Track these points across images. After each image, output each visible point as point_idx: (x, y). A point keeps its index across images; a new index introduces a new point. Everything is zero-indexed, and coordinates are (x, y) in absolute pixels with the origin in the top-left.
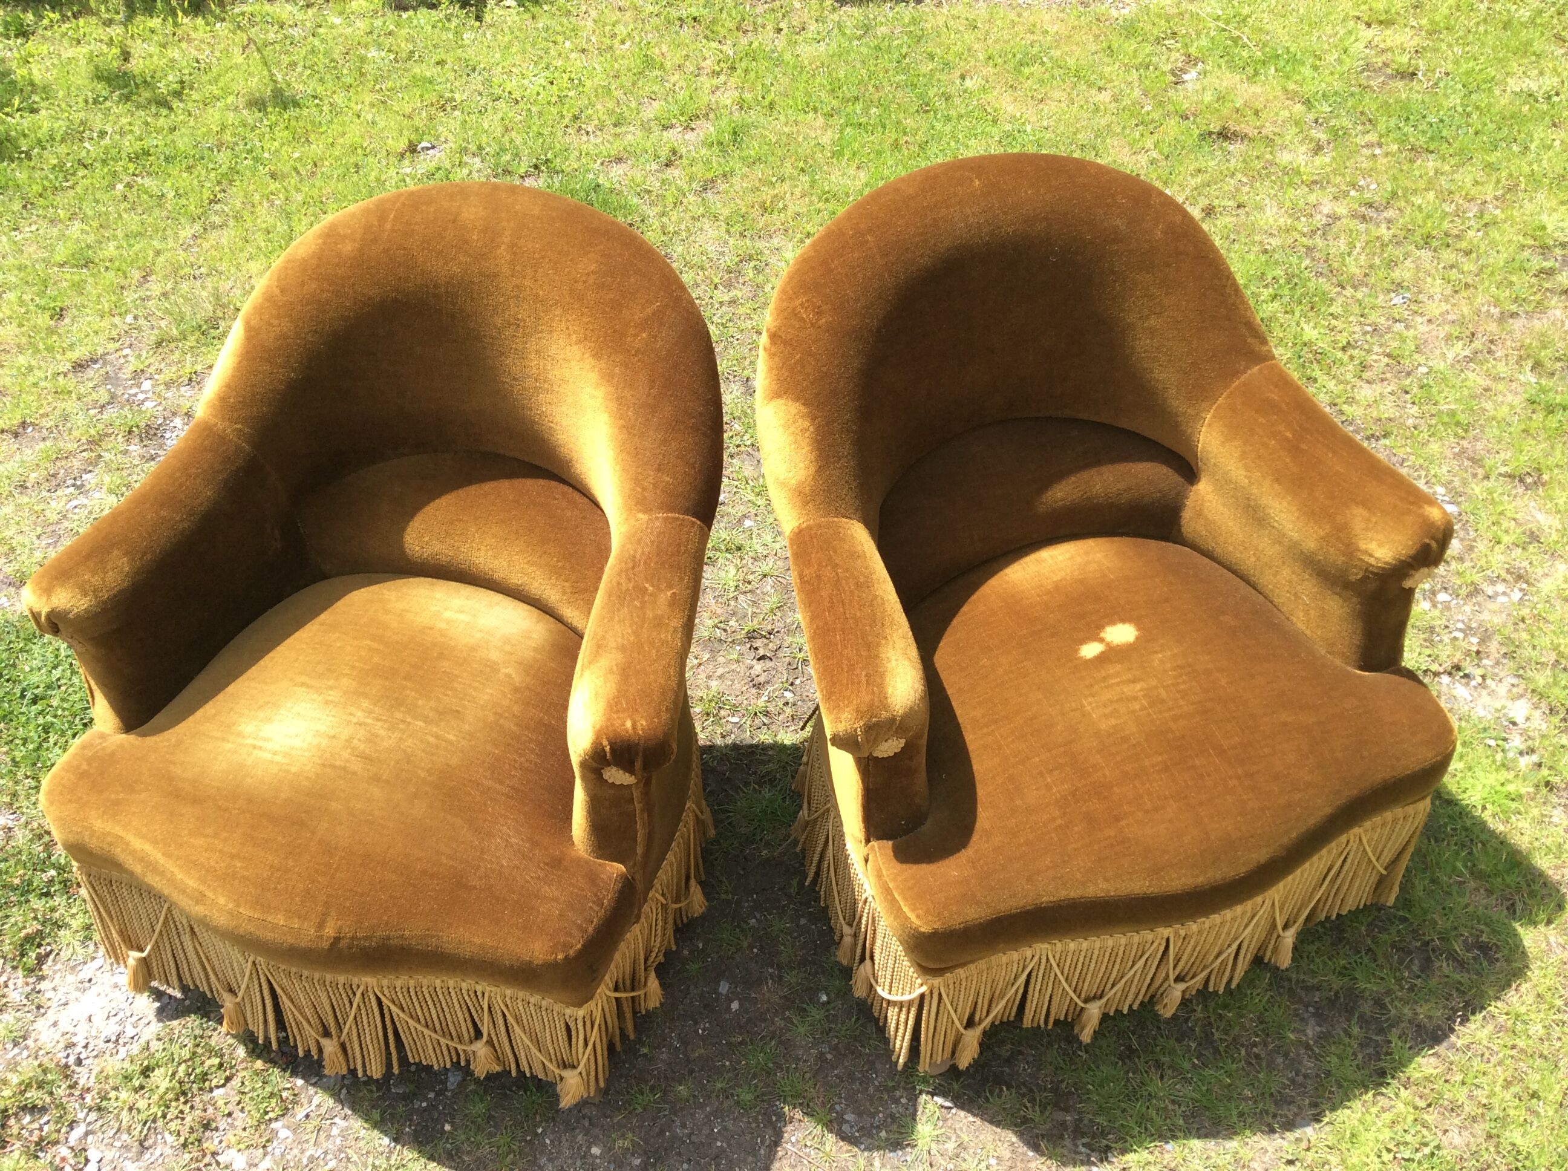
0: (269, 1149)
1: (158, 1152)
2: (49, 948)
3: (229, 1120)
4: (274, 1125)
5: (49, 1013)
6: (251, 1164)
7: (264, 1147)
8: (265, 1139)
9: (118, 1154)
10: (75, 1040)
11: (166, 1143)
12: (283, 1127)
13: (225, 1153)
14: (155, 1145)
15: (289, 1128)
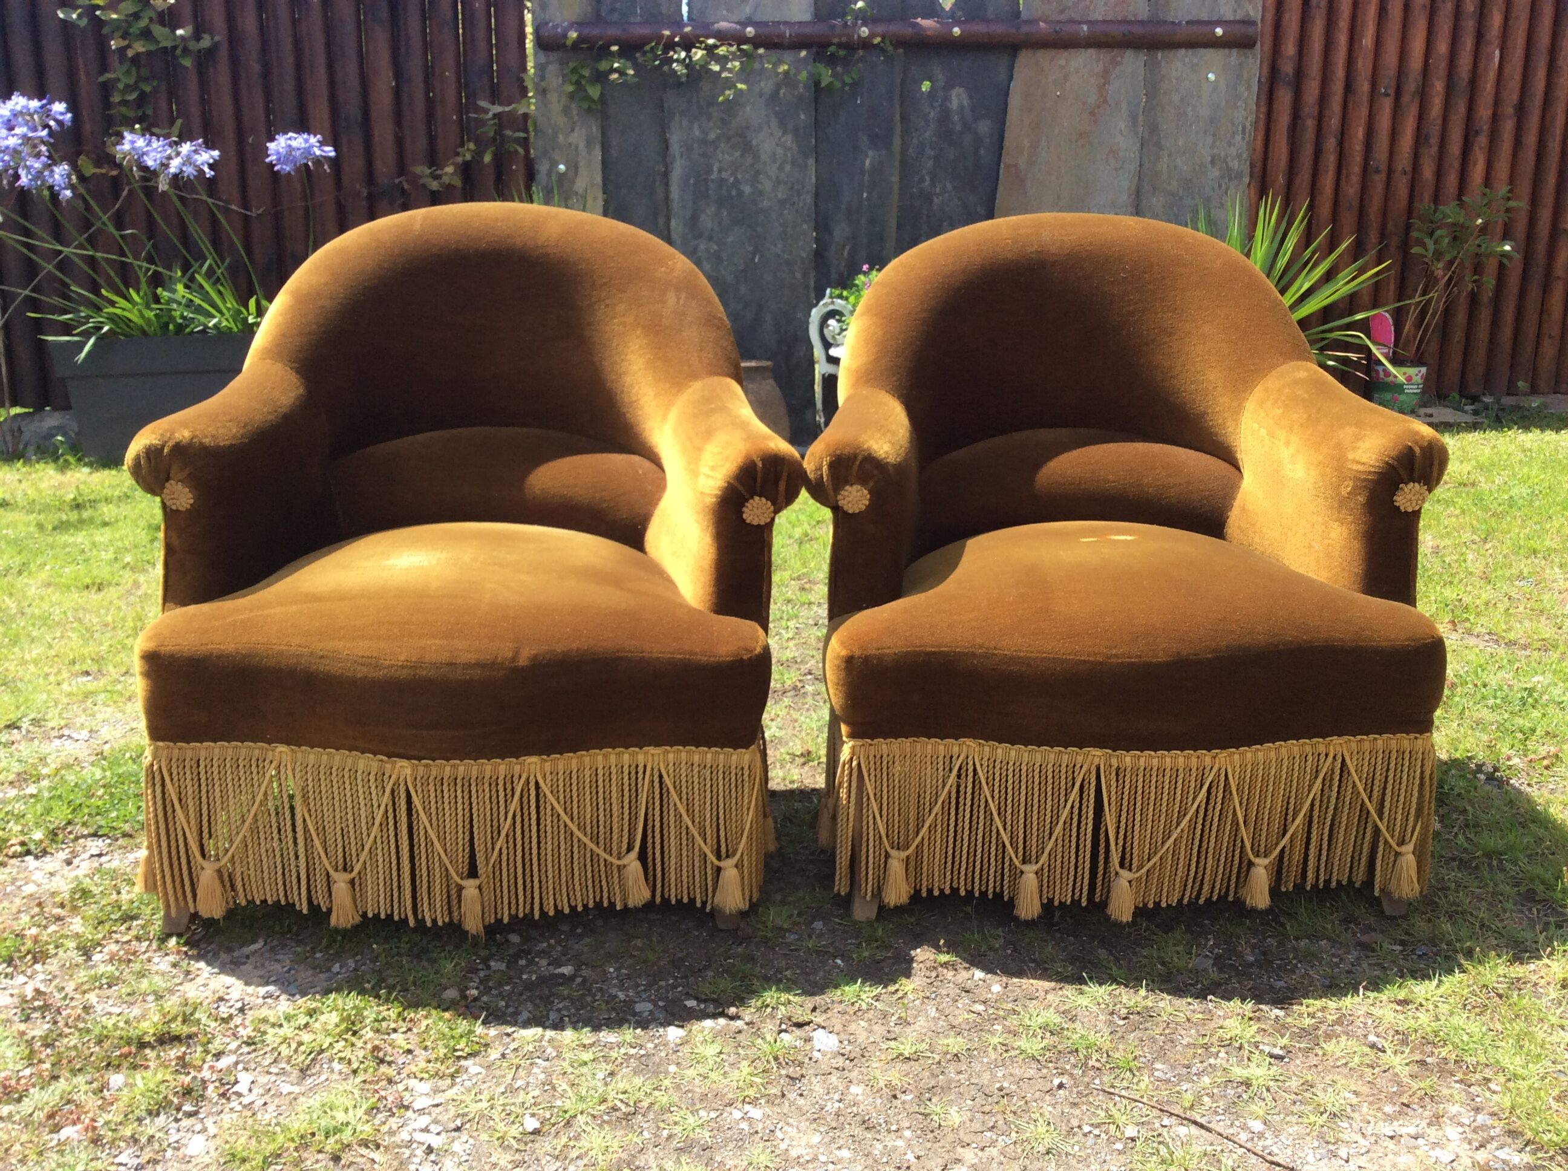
0: (458, 1080)
1: (323, 1078)
3: (410, 1057)
4: (463, 1063)
5: (198, 979)
6: (436, 1091)
7: (452, 1076)
8: (452, 1070)
9: (273, 1078)
10: (227, 997)
11: (332, 1071)
12: (475, 1064)
13: (404, 1082)
14: (319, 1073)
15: (481, 1066)
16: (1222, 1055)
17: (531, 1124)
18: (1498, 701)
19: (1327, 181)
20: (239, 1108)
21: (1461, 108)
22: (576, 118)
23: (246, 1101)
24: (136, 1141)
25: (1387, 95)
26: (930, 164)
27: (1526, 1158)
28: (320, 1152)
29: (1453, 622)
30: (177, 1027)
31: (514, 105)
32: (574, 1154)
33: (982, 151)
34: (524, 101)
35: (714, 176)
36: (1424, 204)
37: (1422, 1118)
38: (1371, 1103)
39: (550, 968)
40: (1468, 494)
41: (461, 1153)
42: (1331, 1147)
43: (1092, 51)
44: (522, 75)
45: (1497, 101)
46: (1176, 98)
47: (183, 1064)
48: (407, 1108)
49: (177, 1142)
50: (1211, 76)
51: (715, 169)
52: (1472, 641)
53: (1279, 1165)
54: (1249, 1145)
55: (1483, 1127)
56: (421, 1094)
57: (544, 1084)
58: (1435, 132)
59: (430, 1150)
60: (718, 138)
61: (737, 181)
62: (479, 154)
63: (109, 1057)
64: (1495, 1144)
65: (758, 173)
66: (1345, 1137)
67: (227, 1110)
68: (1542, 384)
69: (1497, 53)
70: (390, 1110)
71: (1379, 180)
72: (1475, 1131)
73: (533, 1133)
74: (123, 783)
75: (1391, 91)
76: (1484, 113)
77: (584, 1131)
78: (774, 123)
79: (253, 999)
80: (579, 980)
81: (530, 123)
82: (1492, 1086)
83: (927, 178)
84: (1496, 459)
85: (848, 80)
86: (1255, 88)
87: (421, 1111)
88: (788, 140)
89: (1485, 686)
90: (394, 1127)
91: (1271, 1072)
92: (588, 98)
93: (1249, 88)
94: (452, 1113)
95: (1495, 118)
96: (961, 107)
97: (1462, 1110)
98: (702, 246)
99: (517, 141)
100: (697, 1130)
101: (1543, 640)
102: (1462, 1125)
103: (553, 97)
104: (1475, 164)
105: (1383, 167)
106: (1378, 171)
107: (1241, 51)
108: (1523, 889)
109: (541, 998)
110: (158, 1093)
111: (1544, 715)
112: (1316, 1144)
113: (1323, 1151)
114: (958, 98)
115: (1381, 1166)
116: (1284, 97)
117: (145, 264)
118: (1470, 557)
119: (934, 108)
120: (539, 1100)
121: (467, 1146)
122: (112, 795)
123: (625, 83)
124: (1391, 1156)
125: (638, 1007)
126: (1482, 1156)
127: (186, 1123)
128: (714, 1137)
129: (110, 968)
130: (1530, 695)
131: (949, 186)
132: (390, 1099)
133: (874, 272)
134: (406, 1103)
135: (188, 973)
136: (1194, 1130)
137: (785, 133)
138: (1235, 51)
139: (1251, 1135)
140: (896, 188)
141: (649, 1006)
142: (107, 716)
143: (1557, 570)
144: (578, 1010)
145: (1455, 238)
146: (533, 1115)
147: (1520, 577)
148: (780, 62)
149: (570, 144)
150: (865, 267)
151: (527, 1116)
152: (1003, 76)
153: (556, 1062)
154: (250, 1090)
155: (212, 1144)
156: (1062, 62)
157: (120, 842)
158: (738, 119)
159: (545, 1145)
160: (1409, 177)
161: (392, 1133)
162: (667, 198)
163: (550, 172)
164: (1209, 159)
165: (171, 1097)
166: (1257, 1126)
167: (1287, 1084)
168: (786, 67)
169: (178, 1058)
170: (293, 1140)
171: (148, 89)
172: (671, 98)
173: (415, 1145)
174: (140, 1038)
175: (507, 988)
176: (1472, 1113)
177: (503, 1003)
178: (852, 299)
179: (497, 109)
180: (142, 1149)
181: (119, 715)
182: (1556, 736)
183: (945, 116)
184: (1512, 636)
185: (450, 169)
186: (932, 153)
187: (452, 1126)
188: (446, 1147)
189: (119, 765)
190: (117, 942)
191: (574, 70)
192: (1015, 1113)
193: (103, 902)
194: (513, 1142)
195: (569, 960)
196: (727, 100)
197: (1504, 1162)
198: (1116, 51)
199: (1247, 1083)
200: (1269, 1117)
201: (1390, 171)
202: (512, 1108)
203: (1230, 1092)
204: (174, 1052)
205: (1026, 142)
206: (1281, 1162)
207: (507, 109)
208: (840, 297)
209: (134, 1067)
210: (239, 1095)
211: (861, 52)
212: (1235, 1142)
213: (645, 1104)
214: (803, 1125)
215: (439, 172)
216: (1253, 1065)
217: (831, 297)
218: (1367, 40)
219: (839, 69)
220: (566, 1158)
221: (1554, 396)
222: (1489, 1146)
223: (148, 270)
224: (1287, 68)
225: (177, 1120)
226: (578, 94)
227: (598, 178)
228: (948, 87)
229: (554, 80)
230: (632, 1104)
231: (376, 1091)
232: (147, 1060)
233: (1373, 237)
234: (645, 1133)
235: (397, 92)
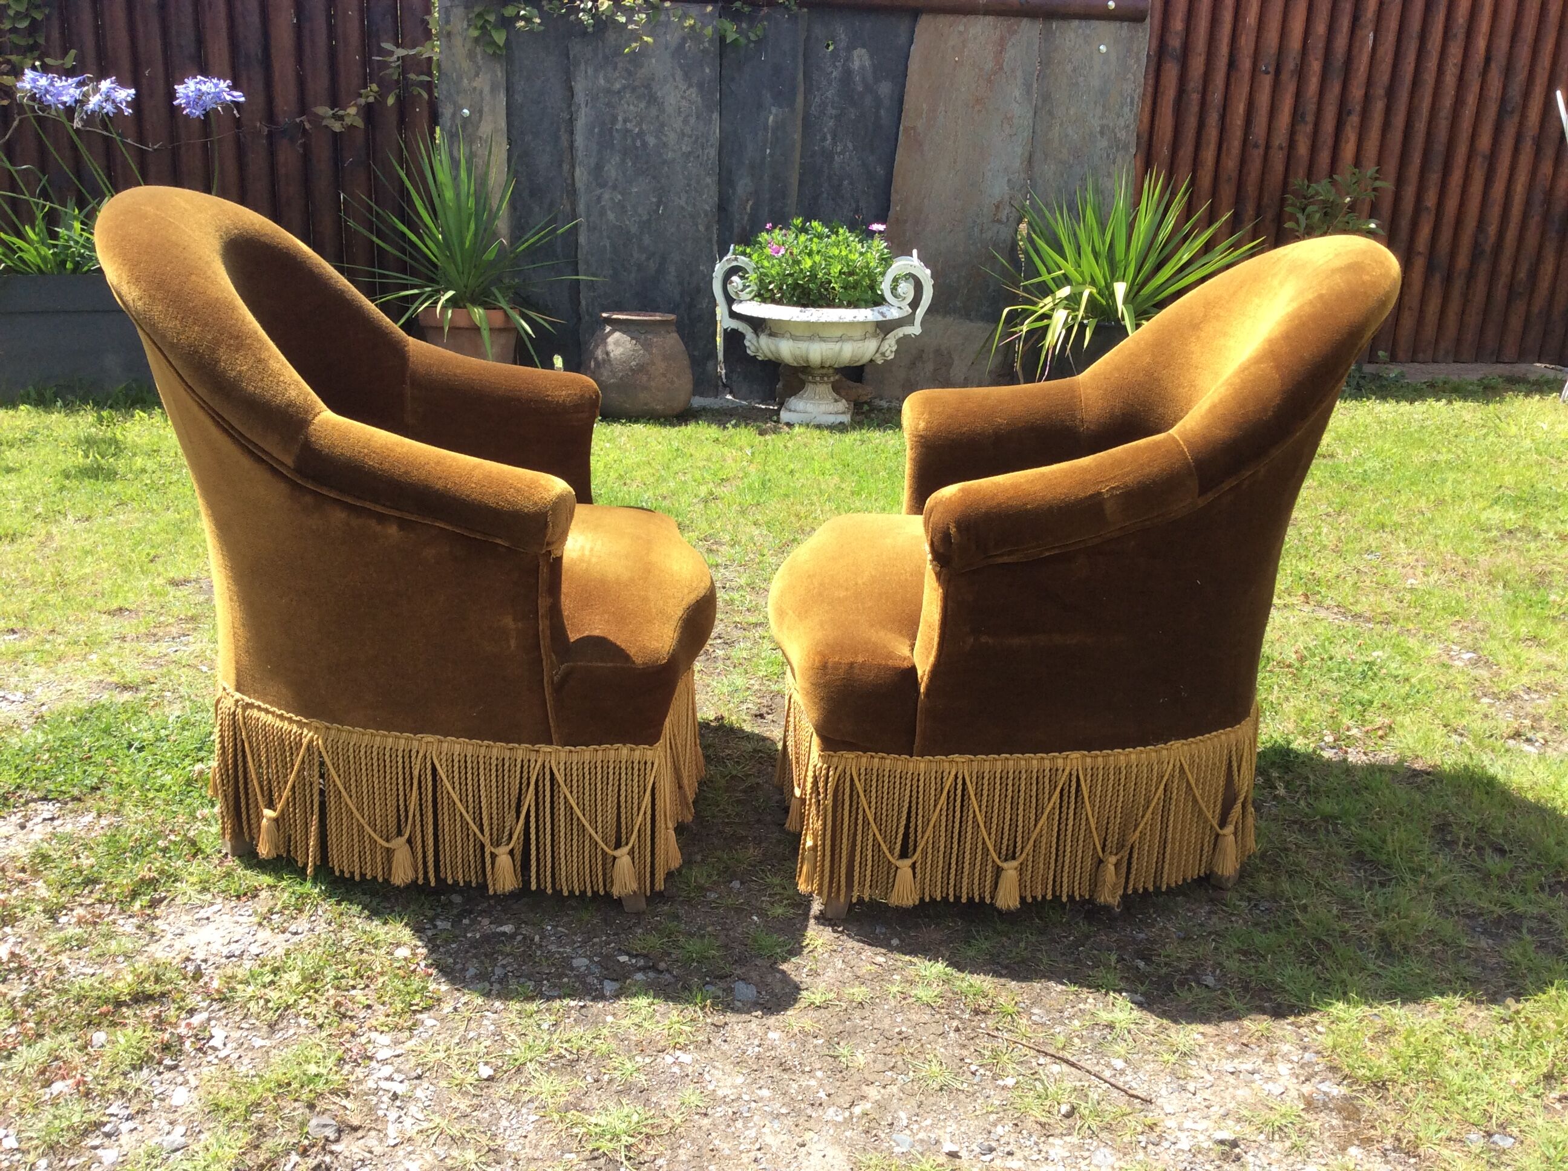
0: (415, 1032)
1: (291, 1032)
2: (163, 894)
3: (369, 1011)
4: (419, 1016)
5: (163, 940)
6: (397, 1042)
7: (410, 1029)
8: (410, 1023)
9: (245, 1033)
10: (192, 957)
11: (299, 1026)
12: (429, 1017)
13: (366, 1035)
14: (287, 1028)
15: (435, 1019)
16: (1090, 1000)
17: (486, 1072)
18: (1342, 674)
19: (1209, 155)
20: (216, 1061)
21: (1335, 89)
22: (481, 62)
23: (222, 1054)
24: (123, 1093)
25: (1267, 73)
26: (831, 123)
27: (1344, 1090)
28: (296, 1100)
29: (1306, 596)
30: (150, 987)
31: (419, 49)
32: (526, 1098)
33: (882, 112)
34: (428, 44)
35: (618, 126)
36: (1298, 181)
37: (1258, 1055)
38: (1216, 1043)
39: (492, 926)
40: (1326, 465)
41: (424, 1099)
42: (1181, 1082)
43: (990, 19)
44: (427, 17)
45: (1369, 83)
46: (1069, 68)
47: (160, 1022)
48: (371, 1058)
49: (162, 1093)
50: (1103, 48)
51: (620, 118)
52: (1322, 614)
53: (1137, 1097)
54: (1112, 1080)
55: (1310, 1064)
56: (382, 1044)
57: (493, 1034)
58: (1311, 107)
59: (395, 1096)
60: (624, 88)
61: (640, 134)
62: (382, 96)
63: (89, 1016)
64: (1318, 1078)
65: (663, 125)
66: (1193, 1073)
67: (204, 1063)
68: (1401, 355)
69: (1371, 35)
70: (355, 1061)
71: (1257, 154)
72: (1302, 1067)
73: (486, 1080)
74: (66, 747)
75: (1271, 69)
76: (1357, 92)
77: (534, 1077)
78: (679, 74)
79: (217, 958)
80: (519, 938)
81: (434, 66)
82: (1319, 1028)
83: (829, 137)
84: (1354, 431)
85: (753, 37)
86: (1144, 61)
87: (384, 1062)
88: (693, 93)
89: (1331, 659)
90: (361, 1076)
91: (1132, 1016)
92: (494, 43)
93: (1138, 60)
94: (413, 1062)
95: (1367, 98)
96: (862, 68)
97: (1292, 1049)
98: (606, 196)
99: (421, 84)
100: (635, 1074)
101: (1386, 613)
102: (1292, 1062)
103: (458, 41)
104: (1347, 142)
105: (1262, 142)
106: (1256, 146)
107: (1131, 24)
108: (1353, 851)
109: (486, 955)
110: (139, 1049)
111: (1381, 688)
112: (1169, 1079)
113: (1174, 1086)
114: (860, 59)
115: (1223, 1098)
116: (1171, 71)
117: (41, 201)
118: (1325, 530)
119: (836, 67)
120: (491, 1050)
121: (428, 1092)
122: (57, 758)
123: (531, 31)
124: (1231, 1089)
125: (576, 963)
126: (1307, 1089)
127: (167, 1075)
128: (650, 1080)
129: (79, 931)
130: (1370, 669)
131: (850, 145)
132: (355, 1051)
133: (777, 231)
134: (369, 1054)
135: (153, 934)
136: (1065, 1068)
137: (690, 86)
138: (1125, 24)
139: (1113, 1072)
140: (798, 146)
141: (586, 961)
142: (40, 677)
143: (1402, 545)
144: (520, 966)
145: (1326, 214)
146: (486, 1063)
147: (1369, 551)
148: (685, 16)
149: (475, 89)
150: (768, 226)
151: (481, 1064)
152: (903, 40)
153: (504, 1014)
154: (225, 1045)
155: (194, 1095)
156: (961, 28)
157: (70, 806)
158: (643, 70)
159: (499, 1090)
160: (1285, 152)
161: (359, 1082)
162: (571, 146)
163: (454, 115)
164: (1098, 129)
165: (151, 1052)
166: (1119, 1064)
167: (1146, 1027)
168: (692, 22)
169: (156, 1016)
170: (271, 1090)
171: (39, 16)
172: (576, 48)
173: (381, 1093)
174: (116, 997)
175: (453, 946)
176: (1301, 1052)
177: (451, 960)
178: (755, 256)
179: (401, 52)
180: (130, 1100)
181: (52, 676)
182: (1391, 708)
183: (848, 73)
184: (1357, 609)
185: (352, 110)
186: (834, 112)
187: (414, 1074)
188: (410, 1094)
189: (61, 730)
190: (81, 905)
191: (480, 15)
192: (912, 1054)
193: (64, 867)
194: (470, 1088)
195: (509, 919)
196: (633, 52)
197: (1325, 1093)
198: (1013, 20)
199: (1111, 1026)
200: (1129, 1056)
201: (1268, 147)
202: (467, 1057)
203: (1097, 1033)
204: (149, 1011)
205: (924, 106)
206: (1139, 1094)
207: (412, 52)
208: (744, 254)
209: (114, 1024)
210: (215, 1049)
211: (766, 9)
212: (1100, 1078)
213: (587, 1052)
214: (728, 1068)
215: (341, 113)
216: (1117, 1010)
217: (734, 254)
218: (1251, 18)
219: (744, 25)
220: (519, 1102)
221: (1411, 365)
222: (1313, 1080)
223: (44, 206)
224: (1175, 43)
225: (159, 1074)
226: (484, 38)
227: (503, 124)
228: (850, 48)
229: (459, 24)
230: (575, 1051)
231: (342, 1044)
232: (124, 1018)
233: (1250, 210)
234: (588, 1078)
235: (299, 29)
